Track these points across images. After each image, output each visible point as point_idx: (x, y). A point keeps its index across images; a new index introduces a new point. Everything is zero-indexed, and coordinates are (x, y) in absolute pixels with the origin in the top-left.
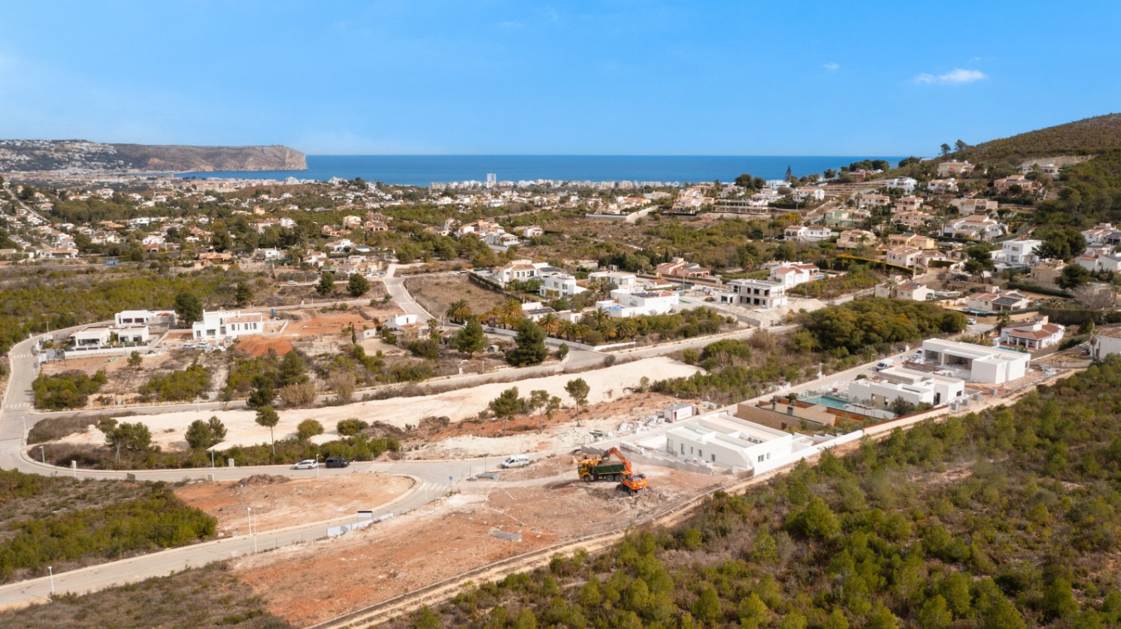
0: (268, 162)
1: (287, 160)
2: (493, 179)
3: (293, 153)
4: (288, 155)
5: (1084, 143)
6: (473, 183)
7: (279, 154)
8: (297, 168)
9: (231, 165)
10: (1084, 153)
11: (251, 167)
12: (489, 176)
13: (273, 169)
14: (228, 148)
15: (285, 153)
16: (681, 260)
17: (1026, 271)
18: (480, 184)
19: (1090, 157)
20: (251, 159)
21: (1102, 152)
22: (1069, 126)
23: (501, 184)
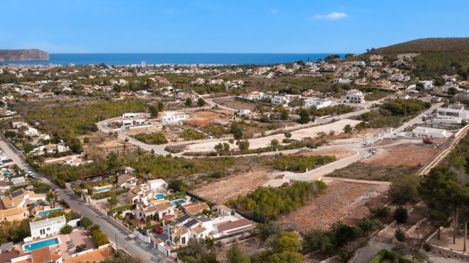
0: (31, 57)
1: (40, 56)
2: (144, 64)
3: (43, 53)
4: (40, 53)
5: (416, 49)
6: (136, 65)
7: (36, 53)
8: (45, 59)
9: (13, 58)
10: (417, 52)
11: (23, 59)
12: (143, 62)
13: (34, 60)
14: (11, 50)
15: (39, 53)
16: (312, 90)
17: (432, 90)
18: (139, 66)
19: (419, 54)
20: (23, 55)
21: (423, 52)
22: (409, 42)
23: (148, 66)
